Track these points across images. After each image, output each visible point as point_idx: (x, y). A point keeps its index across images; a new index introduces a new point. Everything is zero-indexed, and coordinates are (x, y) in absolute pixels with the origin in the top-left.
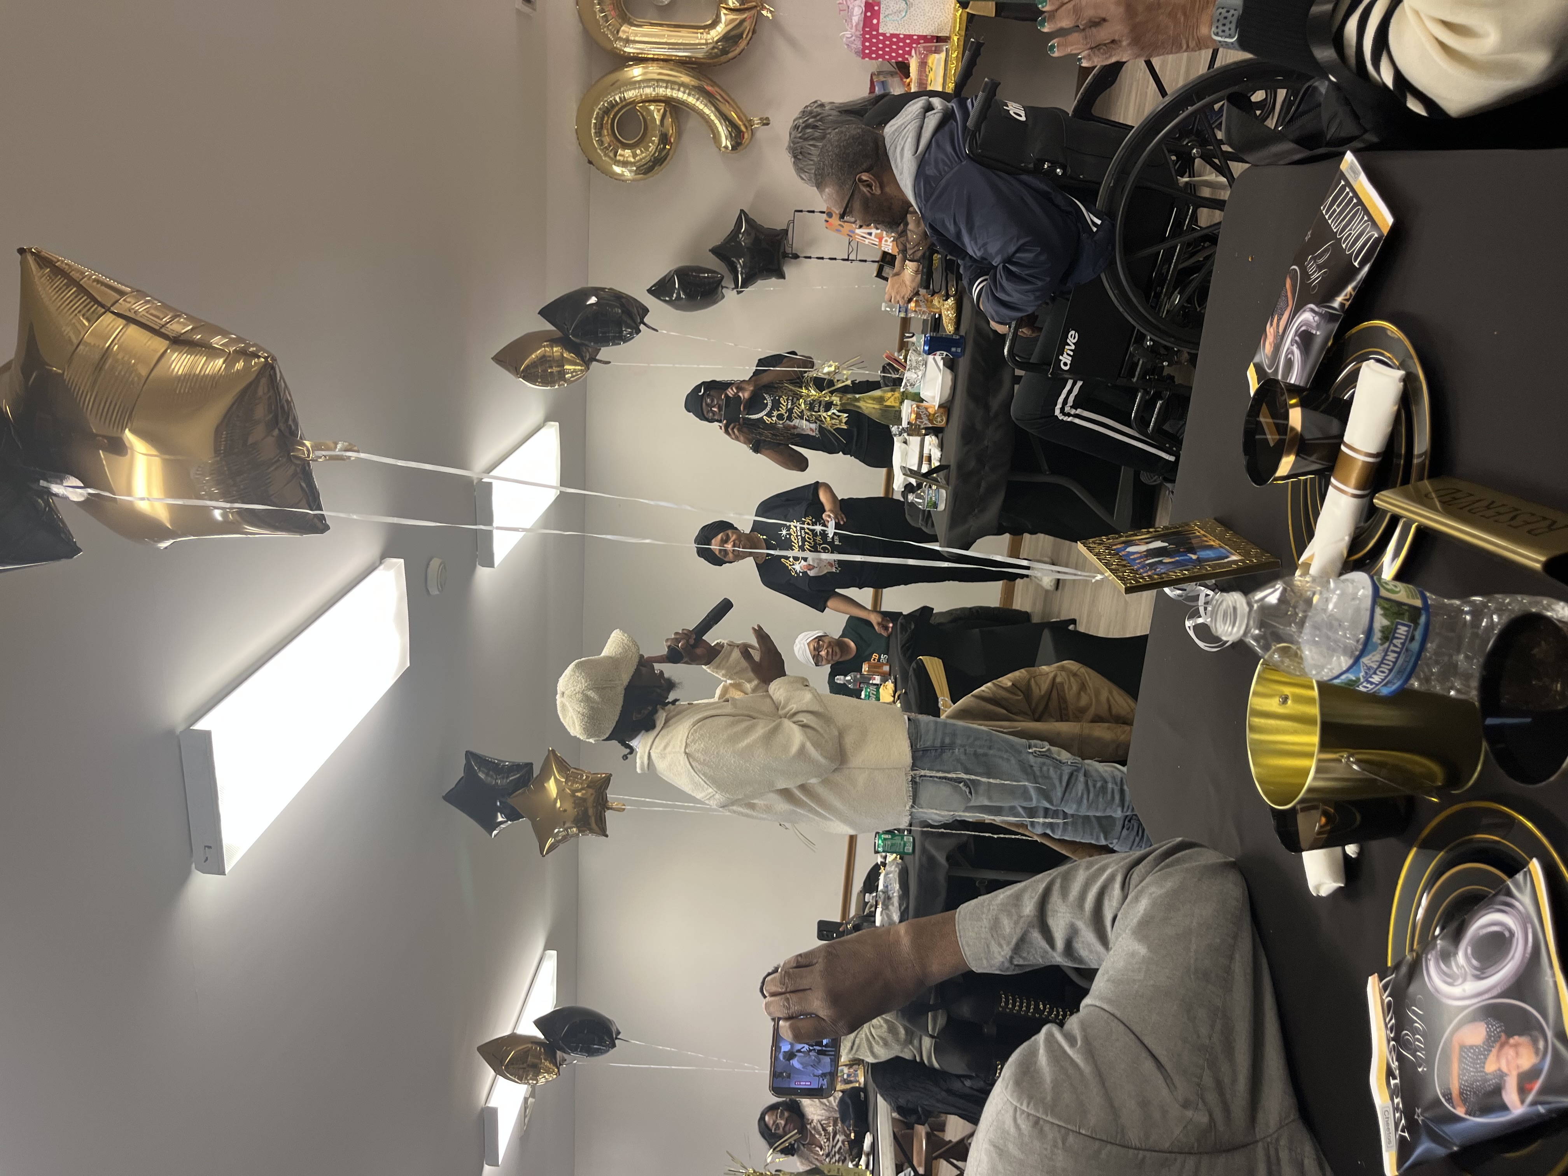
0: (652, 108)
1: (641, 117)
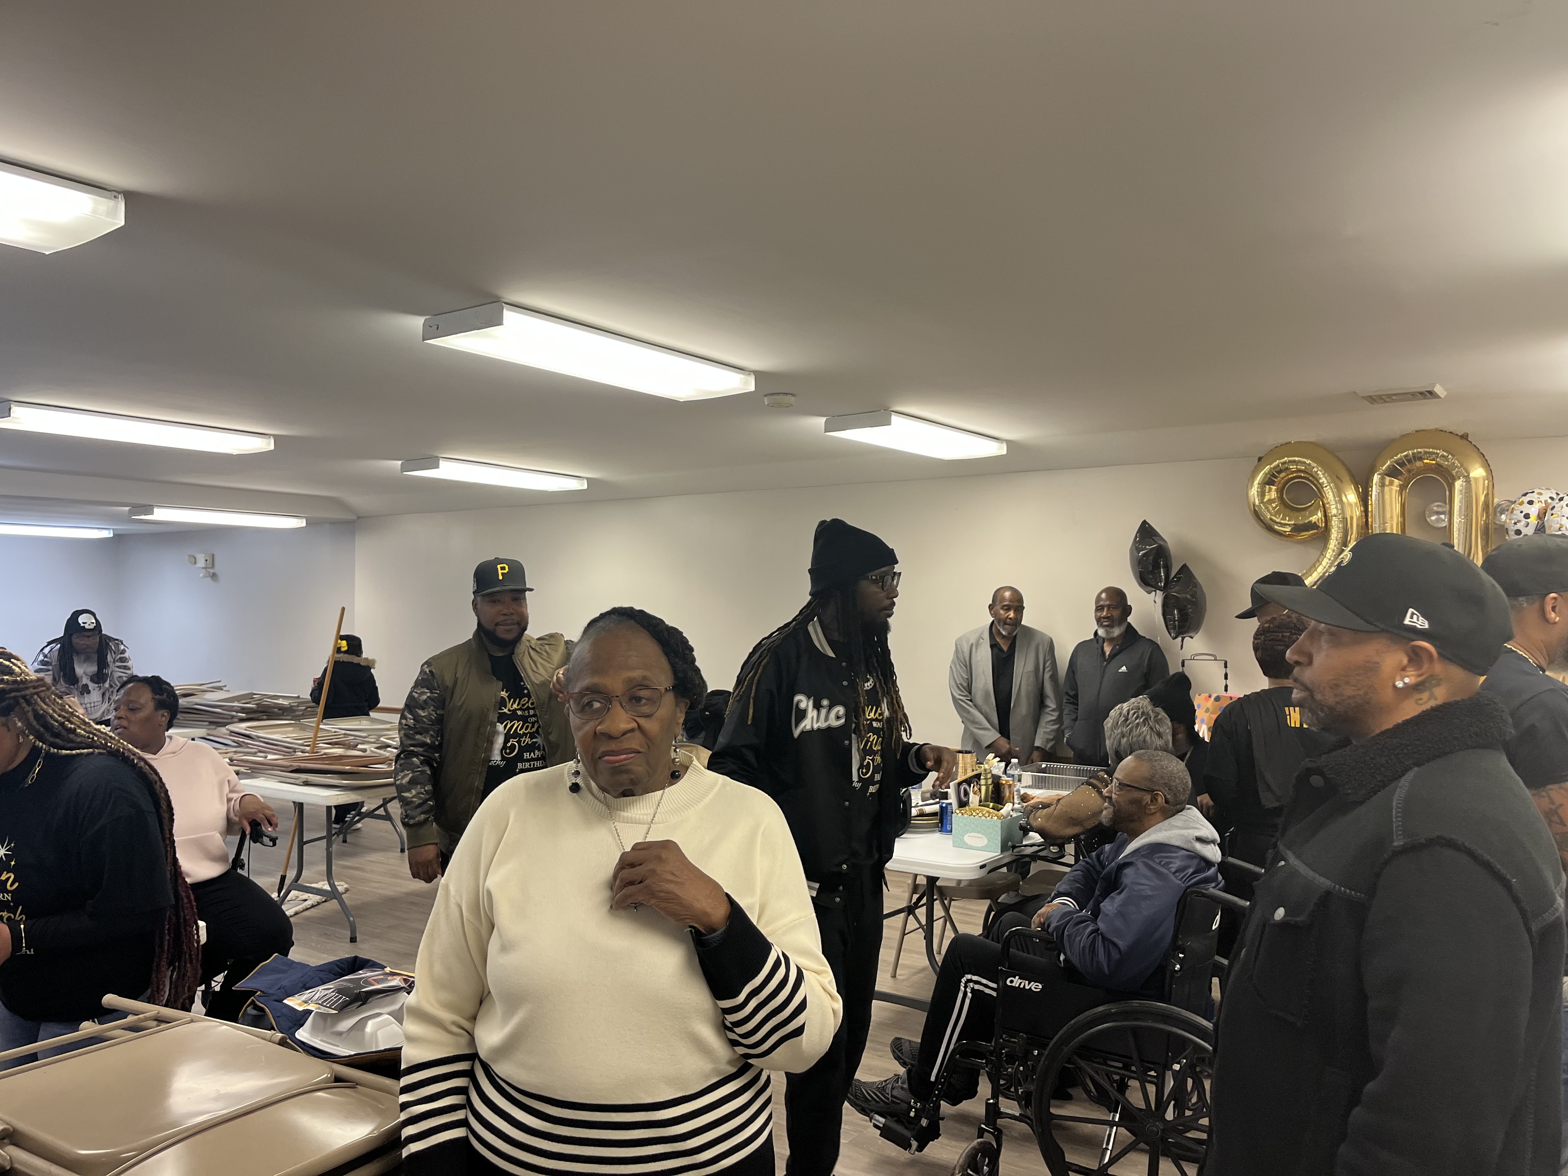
0: (1319, 514)
1: (1309, 504)
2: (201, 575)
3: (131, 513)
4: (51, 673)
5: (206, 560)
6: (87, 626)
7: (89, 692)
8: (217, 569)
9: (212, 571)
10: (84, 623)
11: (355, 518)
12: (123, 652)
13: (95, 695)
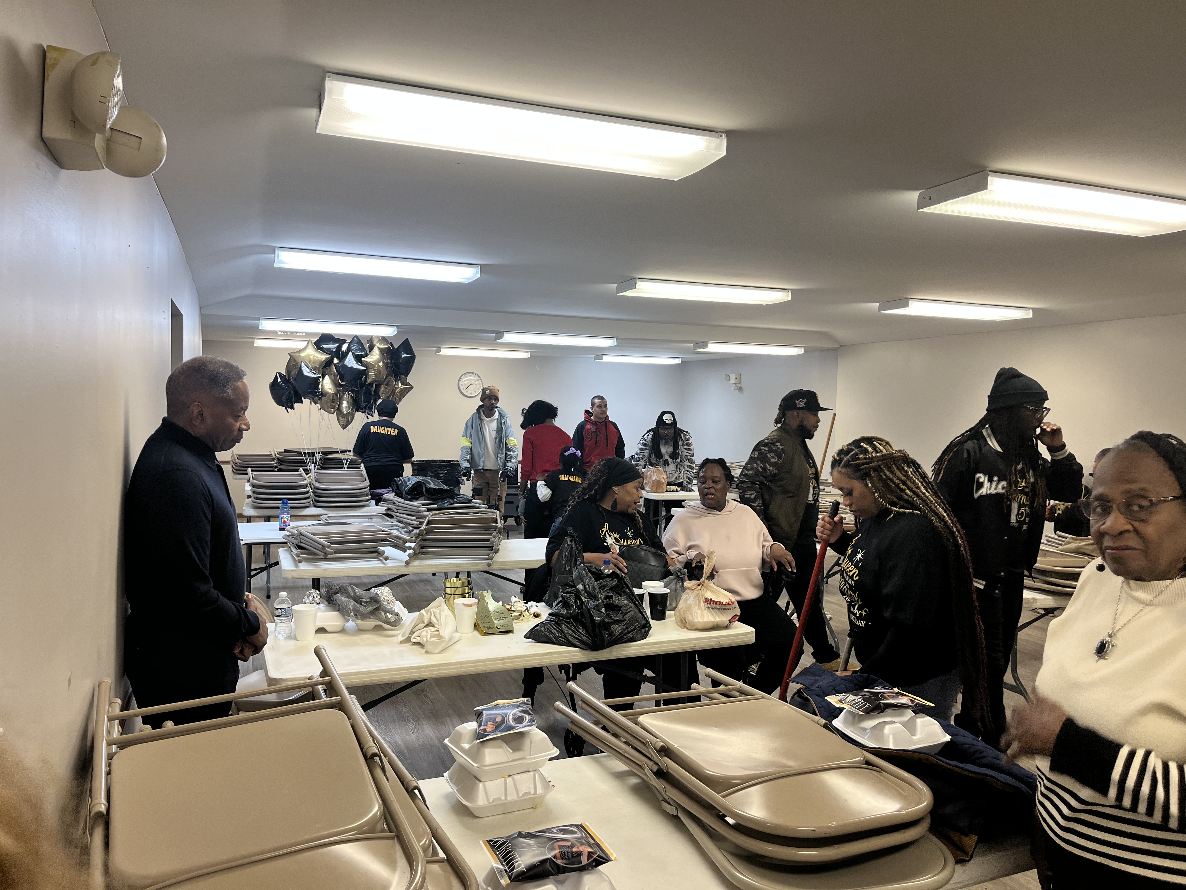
2: (733, 388)
3: (695, 347)
4: (647, 451)
5: (736, 378)
6: (667, 422)
7: (668, 465)
8: (743, 384)
9: (739, 385)
10: (666, 420)
11: (837, 346)
12: (688, 439)
13: (672, 467)
